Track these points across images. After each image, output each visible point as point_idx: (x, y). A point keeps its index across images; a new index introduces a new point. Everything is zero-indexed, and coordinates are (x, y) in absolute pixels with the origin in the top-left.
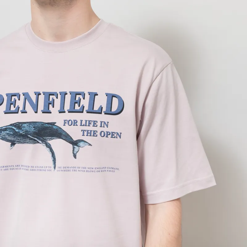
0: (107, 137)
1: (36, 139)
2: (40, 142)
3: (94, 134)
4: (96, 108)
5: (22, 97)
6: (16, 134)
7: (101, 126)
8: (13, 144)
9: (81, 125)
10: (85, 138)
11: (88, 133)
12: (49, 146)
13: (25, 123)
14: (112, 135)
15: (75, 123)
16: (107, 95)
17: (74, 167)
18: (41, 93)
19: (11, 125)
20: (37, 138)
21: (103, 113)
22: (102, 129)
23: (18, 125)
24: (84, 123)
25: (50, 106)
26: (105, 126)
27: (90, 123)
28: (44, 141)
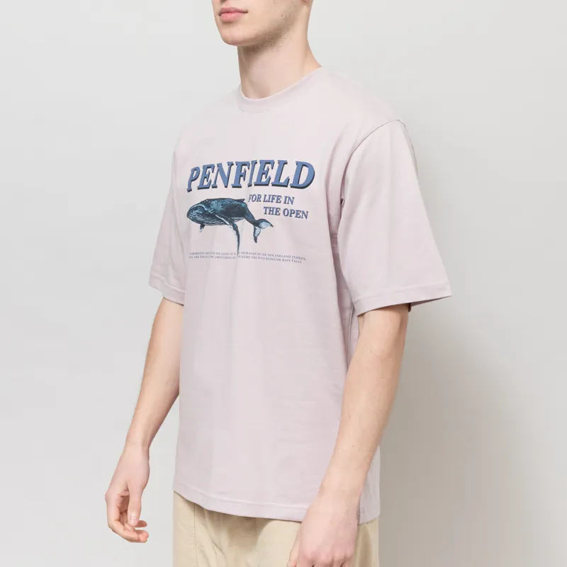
0: (291, 216)
1: (223, 219)
2: (228, 223)
3: (277, 211)
4: (282, 180)
5: (216, 169)
6: (205, 214)
7: (285, 203)
8: (202, 226)
9: (264, 201)
10: (267, 217)
11: (270, 211)
12: (235, 228)
13: (214, 200)
14: (297, 214)
15: (258, 198)
16: (297, 163)
17: (254, 254)
18: (234, 163)
19: (201, 203)
20: (225, 218)
21: (289, 186)
22: (286, 206)
23: (207, 203)
24: (267, 198)
25: (242, 178)
26: (290, 202)
27: (273, 199)
28: (232, 223)
